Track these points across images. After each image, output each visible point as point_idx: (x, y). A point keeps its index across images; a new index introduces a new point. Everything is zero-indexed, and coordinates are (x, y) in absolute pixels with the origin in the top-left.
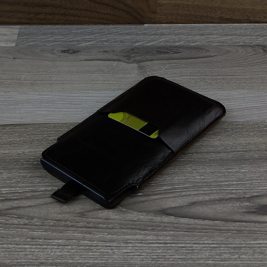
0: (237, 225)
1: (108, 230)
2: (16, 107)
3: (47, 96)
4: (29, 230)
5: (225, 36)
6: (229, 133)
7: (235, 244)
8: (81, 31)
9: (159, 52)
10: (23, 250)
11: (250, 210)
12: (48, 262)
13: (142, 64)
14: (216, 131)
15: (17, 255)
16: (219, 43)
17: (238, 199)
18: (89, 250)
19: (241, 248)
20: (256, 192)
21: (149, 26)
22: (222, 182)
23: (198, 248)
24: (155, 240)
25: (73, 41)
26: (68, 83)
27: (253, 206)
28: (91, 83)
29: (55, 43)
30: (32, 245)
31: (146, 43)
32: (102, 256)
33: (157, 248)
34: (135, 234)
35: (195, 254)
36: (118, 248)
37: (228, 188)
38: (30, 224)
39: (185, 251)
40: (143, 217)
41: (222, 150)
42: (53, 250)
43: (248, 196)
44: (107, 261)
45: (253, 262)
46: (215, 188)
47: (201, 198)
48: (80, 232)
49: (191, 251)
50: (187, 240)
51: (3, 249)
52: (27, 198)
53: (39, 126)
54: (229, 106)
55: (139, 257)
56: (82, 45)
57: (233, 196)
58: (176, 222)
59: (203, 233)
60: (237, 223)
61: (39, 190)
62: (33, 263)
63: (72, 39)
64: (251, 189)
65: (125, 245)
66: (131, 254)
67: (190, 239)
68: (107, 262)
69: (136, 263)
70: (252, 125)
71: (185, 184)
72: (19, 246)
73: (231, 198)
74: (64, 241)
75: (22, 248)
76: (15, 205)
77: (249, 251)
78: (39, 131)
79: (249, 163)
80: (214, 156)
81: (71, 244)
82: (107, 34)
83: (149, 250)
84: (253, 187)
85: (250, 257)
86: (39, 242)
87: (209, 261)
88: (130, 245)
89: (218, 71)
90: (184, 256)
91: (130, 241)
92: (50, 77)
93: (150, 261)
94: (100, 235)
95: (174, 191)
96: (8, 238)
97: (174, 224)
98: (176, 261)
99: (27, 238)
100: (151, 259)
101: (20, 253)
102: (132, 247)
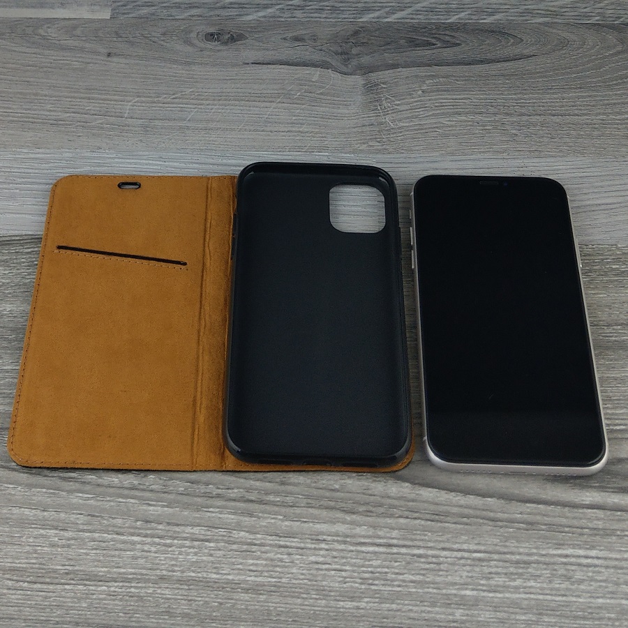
0: (529, 510)
1: (283, 510)
4: (139, 500)
7: (520, 554)
9: (414, 43)
10: (129, 546)
12: (173, 576)
13: (373, 76)
15: (119, 556)
16: (547, 16)
18: (248, 553)
19: (529, 563)
23: (449, 559)
24: (369, 537)
26: (218, 129)
28: (265, 128)
29: (193, 12)
30: (146, 536)
31: (385, 15)
32: (271, 568)
33: (373, 555)
34: (333, 522)
35: (441, 573)
36: (300, 551)
38: (142, 487)
39: (423, 566)
40: (351, 482)
42: (183, 549)
44: (279, 580)
45: (548, 596)
48: (233, 511)
49: (435, 565)
50: (429, 541)
51: (93, 543)
55: (339, 574)
56: (250, 18)
58: (413, 496)
59: (462, 526)
60: (528, 505)
62: (147, 577)
65: (313, 546)
66: (324, 567)
67: (436, 539)
68: (279, 582)
69: (333, 587)
72: (122, 538)
74: (203, 530)
77: (545, 572)
81: (215, 538)
83: (357, 558)
85: (545, 585)
86: (157, 531)
87: (466, 589)
88: (323, 546)
89: (535, 101)
90: (422, 577)
91: (325, 537)
93: (357, 585)
94: (269, 521)
96: (102, 517)
97: (408, 501)
98: (406, 586)
99: (137, 521)
100: (361, 579)
101: (123, 553)
102: (327, 550)
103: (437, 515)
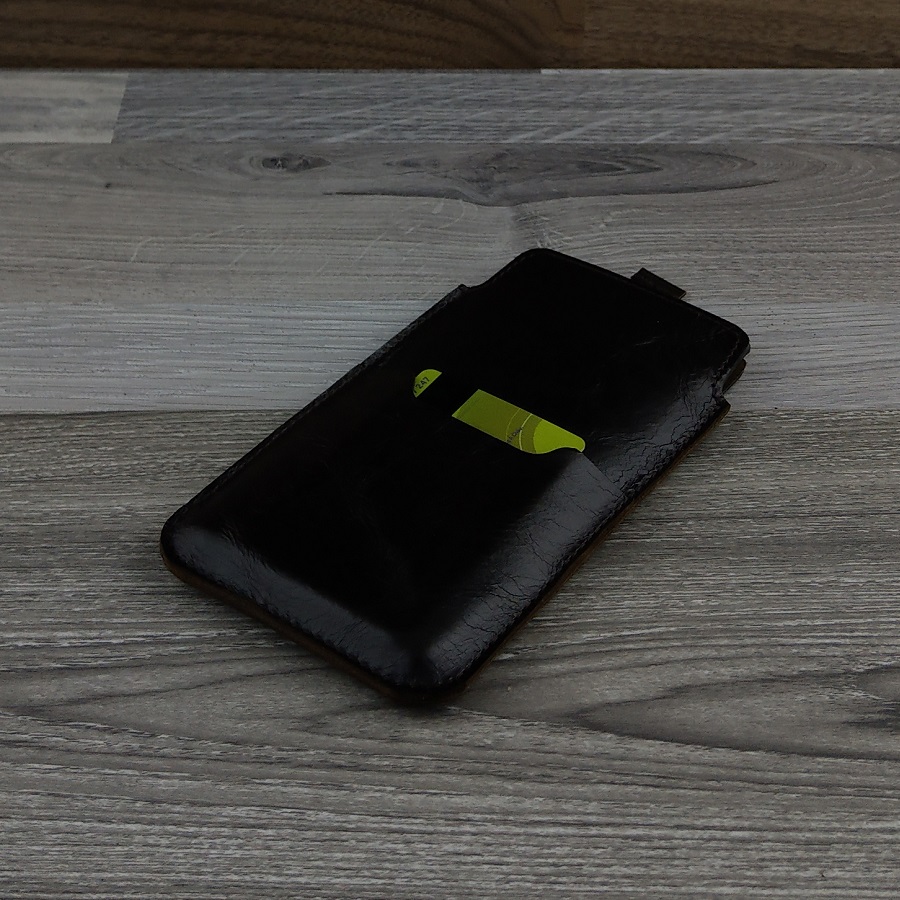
0: (820, 767)
1: (396, 778)
2: (110, 352)
3: (213, 318)
4: (140, 770)
5: (812, 113)
6: (808, 451)
7: (811, 830)
8: (331, 90)
9: (587, 168)
10: (121, 839)
11: (866, 717)
12: (200, 880)
13: (529, 208)
14: (763, 444)
15: (102, 854)
16: (790, 136)
17: (827, 679)
18: (335, 843)
19: (829, 843)
20: (888, 655)
21: (555, 75)
22: (778, 618)
23: (689, 842)
24: (548, 813)
25: (302, 127)
26: (282, 274)
27: (876, 703)
28: (358, 272)
29: (243, 134)
30: (152, 823)
31: (543, 135)
32: (376, 864)
33: (555, 840)
34: (483, 793)
35: (676, 862)
36: (427, 836)
37: (796, 641)
38: (145, 751)
39: (644, 852)
40: (512, 735)
41: (783, 509)
42: (218, 841)
43: (862, 668)
44: (391, 881)
45: (866, 891)
46: (753, 641)
47: (707, 672)
48: (307, 782)
49: (665, 851)
50: (652, 816)
51: (55, 836)
52: (138, 665)
53: (185, 418)
54: (810, 357)
55: (496, 868)
56: (333, 140)
57: (813, 667)
58: (619, 752)
59: (709, 793)
60: (819, 759)
61: (178, 638)
63: (298, 121)
64: (873, 646)
65: (449, 829)
66: (469, 859)
67: (664, 812)
68: (390, 884)
69: (485, 889)
70: (887, 424)
71: (655, 624)
72: (109, 826)
73: (803, 675)
74: (253, 812)
75: (117, 833)
76: (99, 689)
77: (857, 855)
78: (183, 435)
79: (871, 555)
80: (755, 528)
81: (276, 822)
82: (415, 104)
83: (528, 845)
84: (879, 636)
85: (860, 875)
86: (170, 815)
87: (722, 885)
88: (467, 828)
89: (781, 235)
90: (643, 869)
91: (470, 815)
92: (224, 250)
93: (529, 885)
94: (371, 794)
95: (618, 647)
96: (73, 797)
97: (614, 759)
98: (616, 883)
99: (136, 801)
100: (535, 875)
101: (109, 849)
102: (474, 834)
103: (664, 777)
